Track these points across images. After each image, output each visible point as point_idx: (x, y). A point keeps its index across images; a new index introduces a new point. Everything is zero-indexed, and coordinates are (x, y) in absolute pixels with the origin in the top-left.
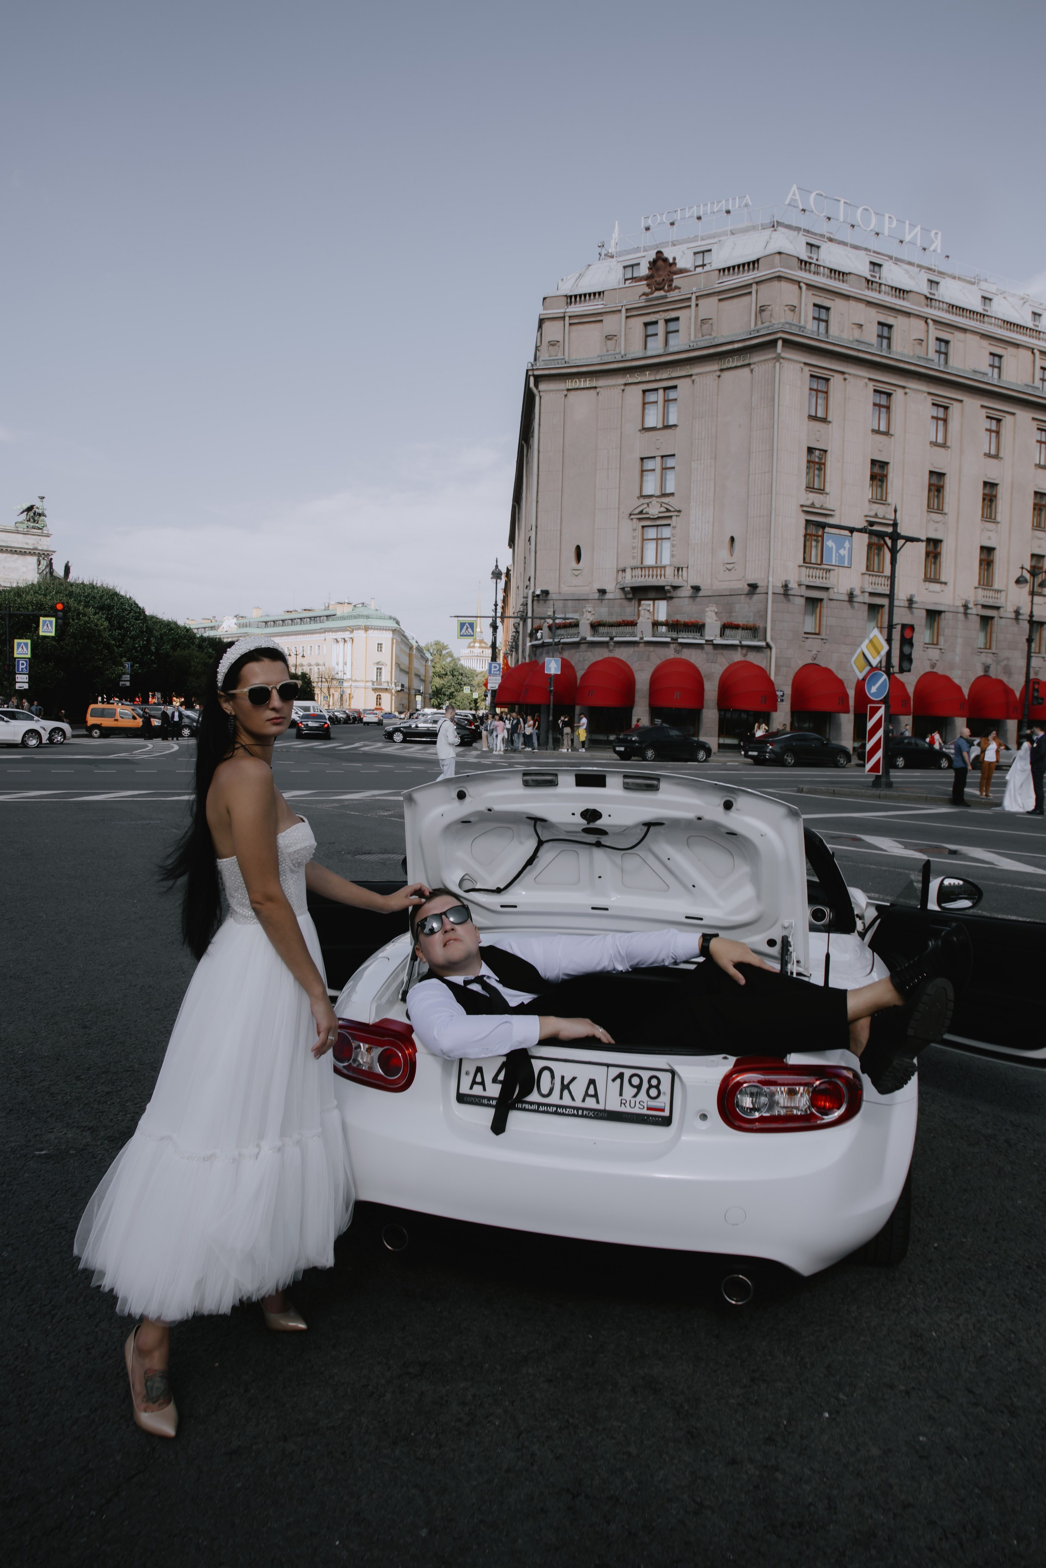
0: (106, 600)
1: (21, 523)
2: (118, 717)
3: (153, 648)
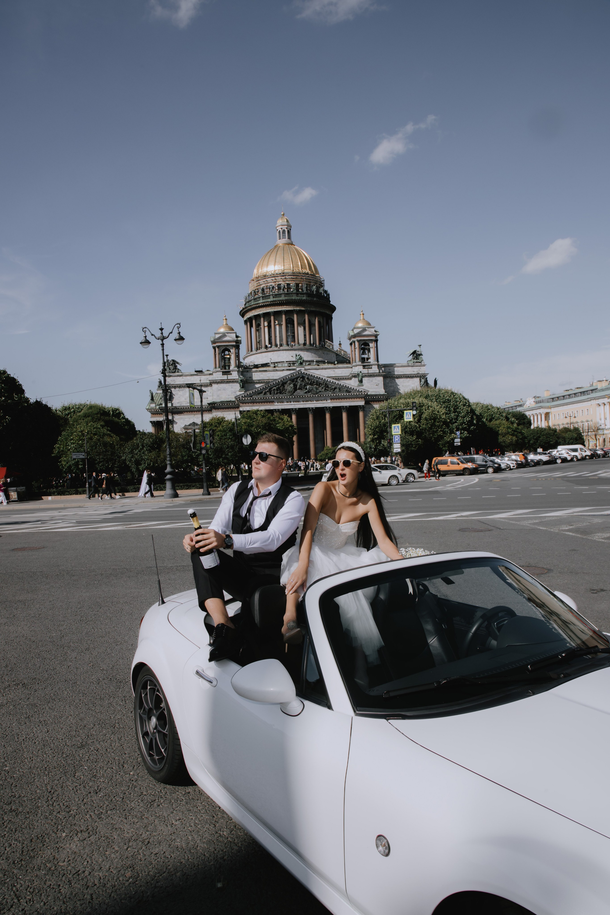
0: (447, 397)
1: (411, 361)
2: (449, 463)
3: (475, 422)
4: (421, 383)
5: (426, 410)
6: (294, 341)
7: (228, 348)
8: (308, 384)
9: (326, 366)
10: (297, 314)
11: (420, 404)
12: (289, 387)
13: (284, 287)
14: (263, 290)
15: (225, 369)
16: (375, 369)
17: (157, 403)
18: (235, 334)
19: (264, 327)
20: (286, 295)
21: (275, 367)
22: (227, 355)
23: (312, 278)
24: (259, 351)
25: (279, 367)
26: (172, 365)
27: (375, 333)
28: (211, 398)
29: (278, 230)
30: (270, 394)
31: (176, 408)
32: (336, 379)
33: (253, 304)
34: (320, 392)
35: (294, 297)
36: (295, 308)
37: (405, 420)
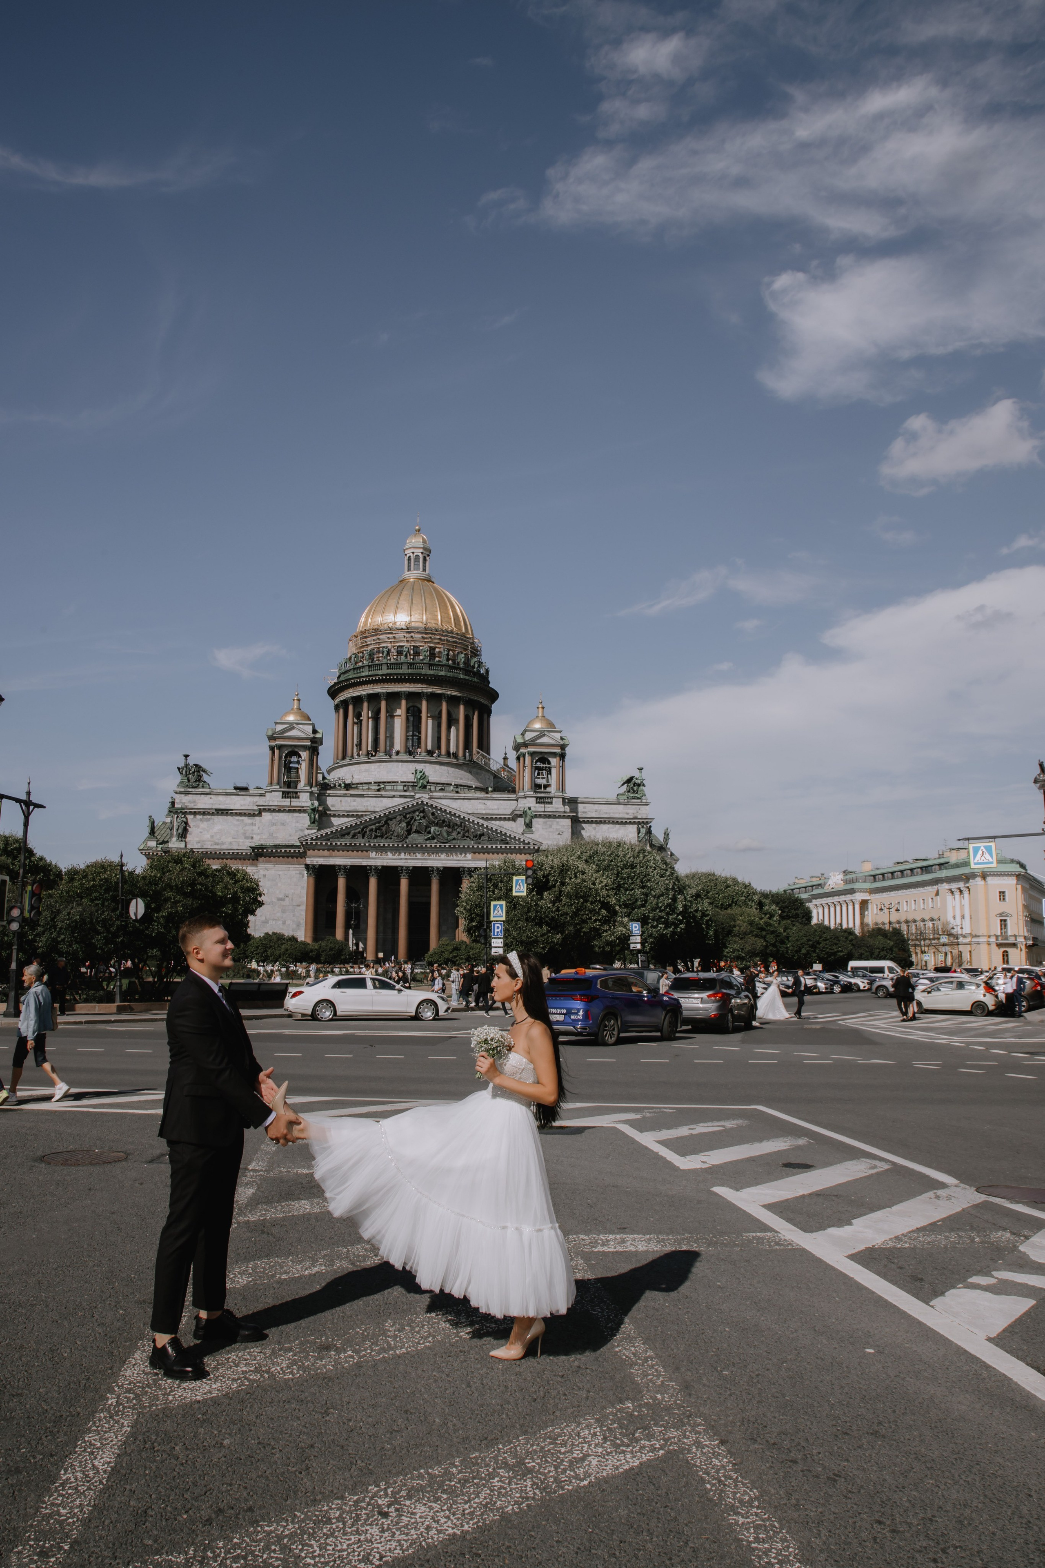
1: (623, 794)
4: (640, 834)
5: (571, 878)
6: (419, 747)
7: (296, 750)
8: (432, 823)
9: (471, 794)
10: (427, 701)
11: (563, 866)
12: (399, 828)
13: (408, 651)
14: (371, 655)
15: (289, 787)
16: (557, 806)
17: (161, 840)
18: (311, 727)
19: (369, 718)
20: (411, 665)
21: (379, 790)
22: (294, 763)
23: (459, 639)
24: (354, 761)
25: (386, 791)
26: (194, 773)
27: (561, 741)
28: (259, 837)
29: (408, 556)
30: (363, 837)
31: (192, 850)
32: (482, 818)
33: (351, 677)
34: (454, 839)
35: (426, 671)
36: (425, 690)
37: (514, 894)
